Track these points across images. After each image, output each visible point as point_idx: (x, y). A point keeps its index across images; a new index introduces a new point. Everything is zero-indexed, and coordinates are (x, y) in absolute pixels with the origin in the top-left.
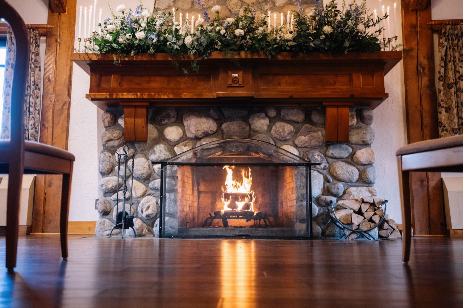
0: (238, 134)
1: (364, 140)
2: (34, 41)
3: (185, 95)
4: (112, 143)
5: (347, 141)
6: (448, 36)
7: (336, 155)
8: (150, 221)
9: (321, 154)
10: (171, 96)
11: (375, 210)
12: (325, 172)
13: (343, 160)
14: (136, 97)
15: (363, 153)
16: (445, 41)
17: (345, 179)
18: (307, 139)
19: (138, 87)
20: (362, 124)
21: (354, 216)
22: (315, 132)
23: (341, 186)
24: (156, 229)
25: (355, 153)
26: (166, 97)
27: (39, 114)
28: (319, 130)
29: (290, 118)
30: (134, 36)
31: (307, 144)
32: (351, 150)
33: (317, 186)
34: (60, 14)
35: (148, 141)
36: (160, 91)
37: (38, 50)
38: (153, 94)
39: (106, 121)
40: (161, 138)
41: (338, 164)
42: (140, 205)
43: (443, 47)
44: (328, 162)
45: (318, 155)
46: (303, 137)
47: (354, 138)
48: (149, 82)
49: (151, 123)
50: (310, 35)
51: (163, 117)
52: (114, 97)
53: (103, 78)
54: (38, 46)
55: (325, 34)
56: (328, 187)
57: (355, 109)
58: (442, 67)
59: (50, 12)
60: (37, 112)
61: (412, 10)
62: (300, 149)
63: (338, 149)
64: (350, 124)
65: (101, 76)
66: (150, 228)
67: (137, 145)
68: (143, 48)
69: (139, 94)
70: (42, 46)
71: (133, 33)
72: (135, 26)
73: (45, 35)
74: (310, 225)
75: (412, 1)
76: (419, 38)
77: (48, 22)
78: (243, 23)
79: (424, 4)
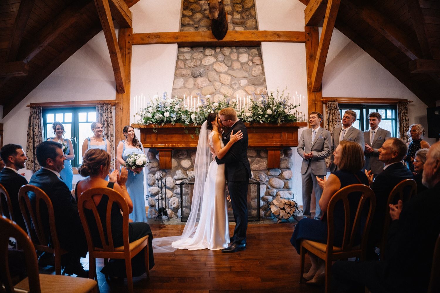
1: (287, 166)
2: (110, 111)
3: (192, 145)
4: (153, 169)
5: (279, 168)
6: (330, 108)
7: (273, 174)
8: (175, 210)
9: (265, 174)
10: (184, 146)
11: (291, 208)
12: (267, 183)
13: (276, 177)
14: (165, 146)
15: (287, 173)
16: (329, 111)
17: (277, 187)
18: (258, 166)
19: (166, 140)
20: (286, 158)
21: (281, 211)
22: (262, 162)
23: (275, 191)
24: (179, 214)
25: (283, 173)
26: (181, 146)
27: (114, 150)
28: (264, 161)
29: (249, 155)
30: (163, 115)
31: (258, 169)
32: (280, 172)
33: (263, 191)
34: (122, 94)
35: (172, 168)
36: (178, 143)
37: (112, 115)
38: (174, 145)
39: (150, 157)
40: (180, 166)
41: (274, 179)
42: (170, 202)
43: (328, 114)
44: (268, 178)
45: (263, 175)
46: (255, 165)
47: (283, 165)
48: (172, 137)
49: (174, 158)
50: (260, 115)
51: (180, 155)
52: (154, 147)
53: (147, 136)
54: (112, 113)
55: (268, 115)
56: (268, 191)
57: (283, 150)
58: (327, 124)
59: (117, 93)
60: (113, 149)
61: (313, 92)
62: (254, 172)
63: (274, 171)
64: (281, 158)
65: (146, 135)
66: (176, 214)
67: (166, 171)
68: (169, 121)
69: (167, 145)
70: (114, 112)
71: (163, 113)
72: (164, 110)
73: (115, 106)
74: (259, 212)
75: (313, 86)
76: (316, 107)
77: (116, 98)
78: (223, 106)
79: (319, 89)
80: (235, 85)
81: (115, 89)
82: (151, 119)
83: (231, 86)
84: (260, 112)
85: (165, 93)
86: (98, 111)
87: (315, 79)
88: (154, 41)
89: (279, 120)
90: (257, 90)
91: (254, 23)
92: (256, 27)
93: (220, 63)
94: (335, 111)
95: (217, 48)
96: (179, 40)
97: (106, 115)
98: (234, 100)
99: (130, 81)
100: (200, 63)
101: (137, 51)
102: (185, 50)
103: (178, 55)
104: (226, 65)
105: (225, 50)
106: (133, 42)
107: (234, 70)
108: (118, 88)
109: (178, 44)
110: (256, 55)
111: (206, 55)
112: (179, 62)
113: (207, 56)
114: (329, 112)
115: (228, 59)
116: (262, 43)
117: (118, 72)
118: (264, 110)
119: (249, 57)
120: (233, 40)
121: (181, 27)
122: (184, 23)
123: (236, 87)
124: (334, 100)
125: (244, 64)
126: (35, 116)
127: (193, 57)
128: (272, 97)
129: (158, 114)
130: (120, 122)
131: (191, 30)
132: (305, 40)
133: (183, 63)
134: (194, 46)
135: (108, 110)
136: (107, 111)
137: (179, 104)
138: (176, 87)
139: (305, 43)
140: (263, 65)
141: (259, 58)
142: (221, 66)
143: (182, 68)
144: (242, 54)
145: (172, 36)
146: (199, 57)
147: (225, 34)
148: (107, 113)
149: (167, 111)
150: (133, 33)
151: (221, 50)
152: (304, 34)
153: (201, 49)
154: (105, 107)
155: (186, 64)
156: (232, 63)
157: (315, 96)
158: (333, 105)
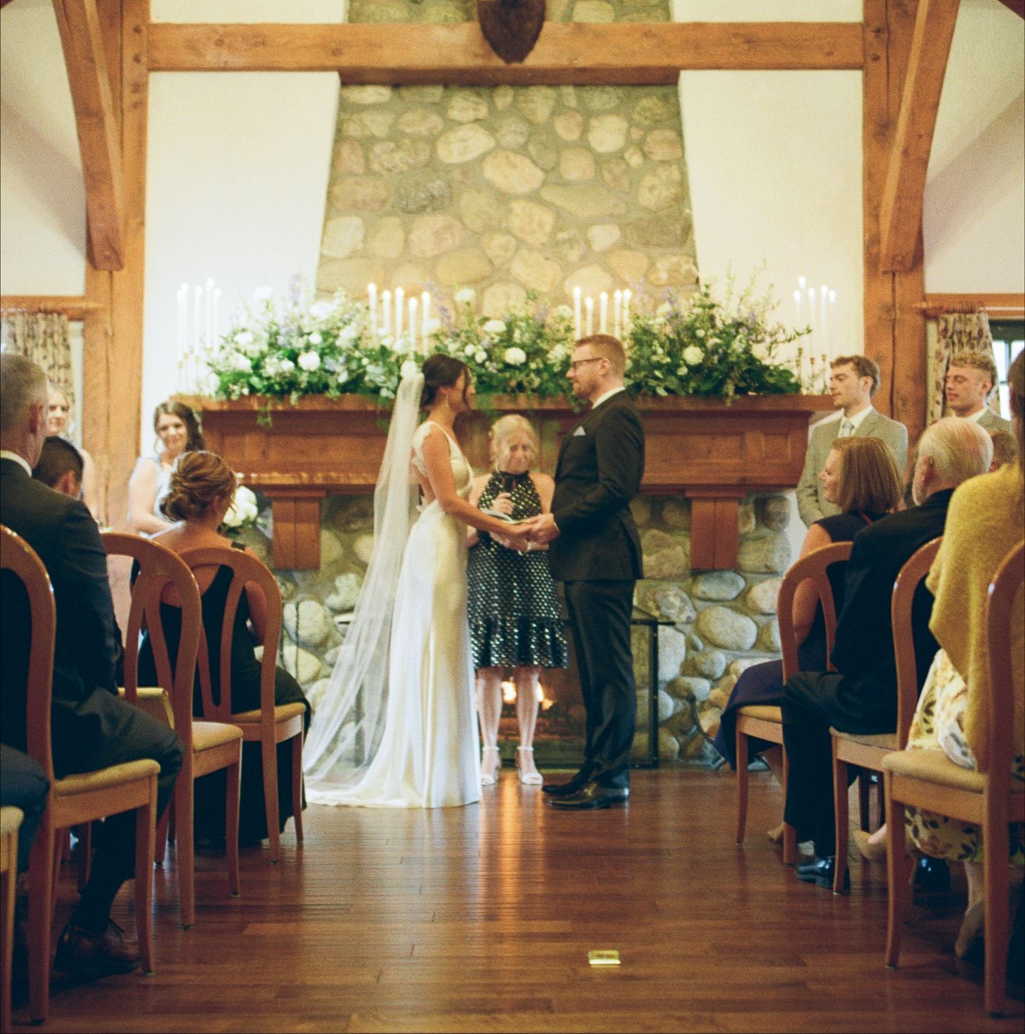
1: (769, 563)
2: (61, 339)
5: (737, 569)
6: (951, 337)
7: (712, 594)
9: (681, 592)
12: (688, 628)
13: (727, 603)
14: (298, 482)
15: (765, 591)
17: (730, 643)
18: (653, 562)
20: (765, 531)
22: (669, 546)
23: (720, 657)
25: (750, 590)
28: (678, 543)
30: (296, 363)
31: (654, 573)
32: (742, 584)
33: (672, 659)
34: (111, 273)
35: (323, 567)
36: (349, 468)
37: (68, 357)
38: (333, 474)
40: (350, 560)
41: (714, 614)
43: (941, 360)
44: (695, 609)
45: (675, 596)
47: (750, 558)
49: (328, 528)
50: (659, 366)
51: (354, 515)
53: (228, 441)
54: (68, 347)
55: (688, 366)
56: (694, 659)
58: (938, 403)
59: (91, 269)
61: (885, 273)
63: (716, 582)
64: (743, 530)
65: (222, 436)
67: (298, 576)
68: (317, 388)
69: (304, 475)
70: (76, 343)
71: (293, 357)
72: (299, 343)
73: (80, 319)
74: (654, 740)
75: (884, 251)
76: (897, 333)
77: (87, 290)
78: (522, 335)
79: (909, 263)
80: (572, 247)
81: (81, 250)
82: (249, 376)
83: (553, 248)
84: (660, 356)
85: (297, 277)
86: (12, 340)
88: (242, 62)
89: (730, 388)
90: (659, 265)
92: (663, 5)
93: (513, 157)
95: (500, 89)
96: (347, 60)
97: (45, 358)
98: (563, 310)
99: (142, 223)
100: (431, 156)
102: (371, 95)
103: (339, 115)
104: (535, 162)
105: (533, 101)
106: (154, 61)
107: (565, 184)
108: (97, 248)
109: (341, 75)
110: (657, 124)
111: (453, 121)
112: (346, 150)
113: (460, 124)
114: (946, 353)
115: (544, 138)
116: (682, 72)
118: (674, 349)
119: (629, 130)
120: (564, 62)
123: (574, 255)
124: (968, 306)
125: (608, 161)
127: (400, 127)
128: (708, 302)
129: (275, 360)
130: (103, 388)
131: (392, 11)
132: (859, 58)
133: (360, 152)
134: (404, 80)
135: (56, 337)
136: (49, 341)
137: (353, 324)
138: (333, 254)
139: (858, 75)
140: (685, 165)
141: (671, 135)
142: (514, 166)
143: (356, 175)
144: (602, 118)
145: (319, 40)
146: (423, 130)
147: (535, 37)
148: (50, 347)
149: (308, 348)
150: (155, 19)
151: (515, 101)
152: (860, 32)
153: (436, 93)
154: (42, 325)
155: (371, 156)
156: (559, 153)
157: (893, 290)
158: (966, 324)
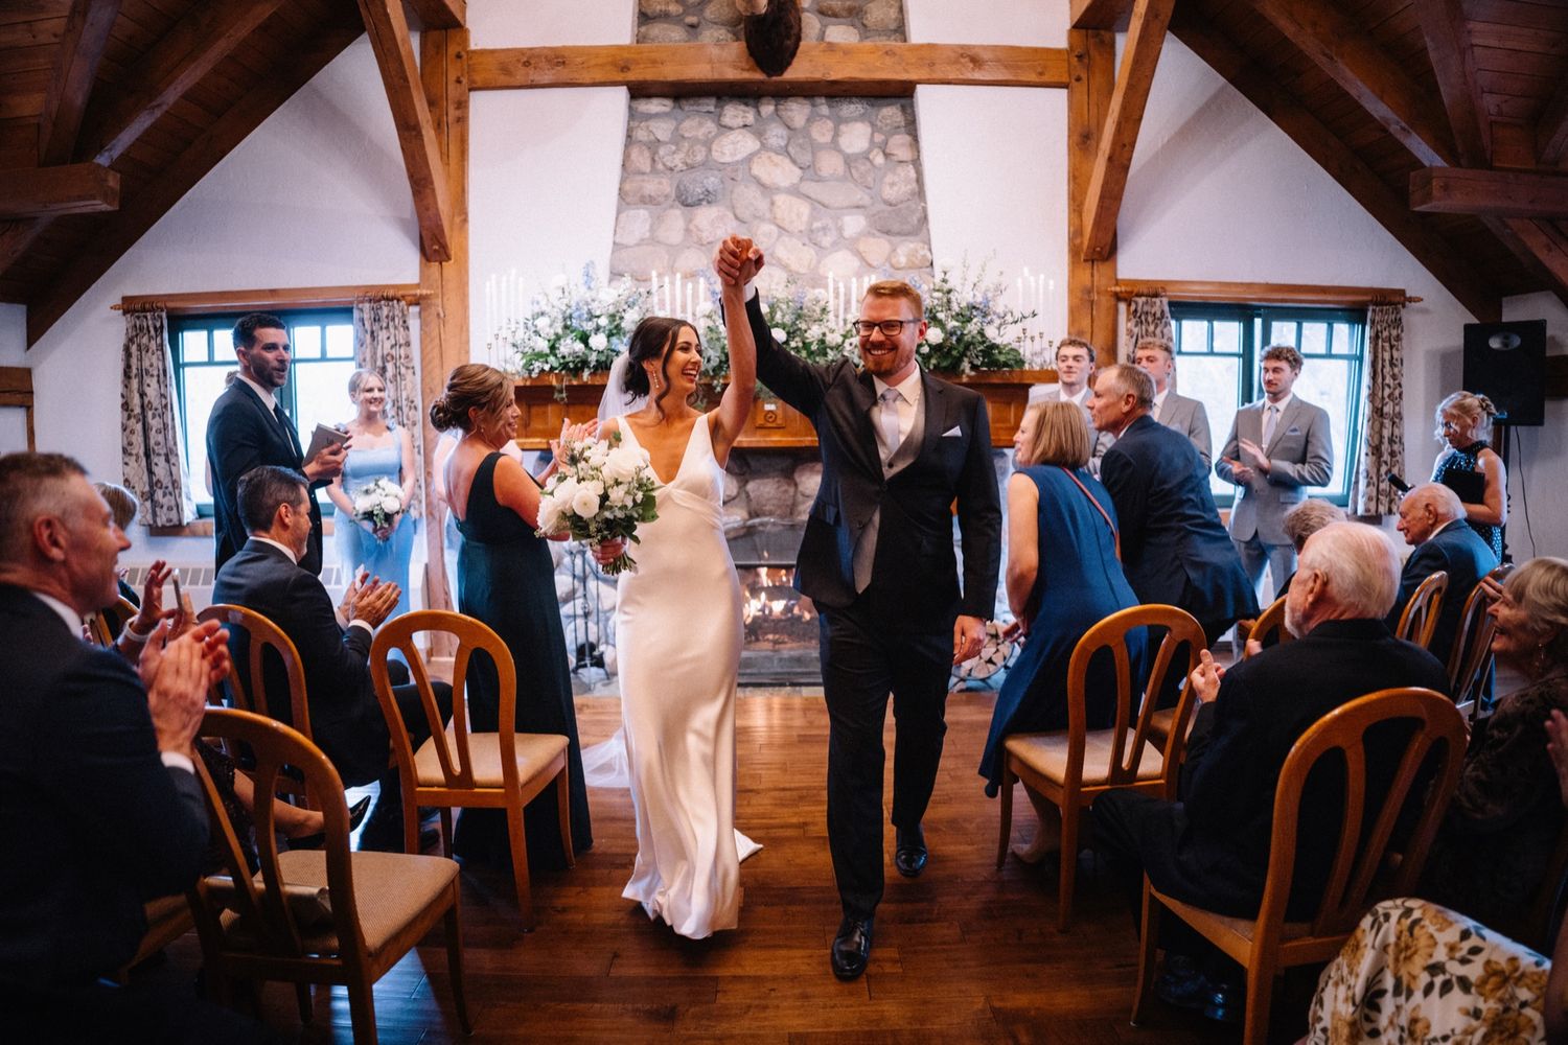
0: (775, 502)
2: (401, 323)
6: (1140, 317)
11: (998, 644)
16: (1136, 325)
30: (586, 344)
34: (441, 263)
37: (408, 336)
43: (1132, 335)
53: (534, 410)
54: (408, 328)
59: (424, 261)
61: (1085, 261)
65: (529, 406)
68: (605, 366)
70: (414, 324)
71: (584, 338)
72: (589, 326)
73: (417, 304)
75: (1086, 243)
76: (1094, 312)
77: (421, 279)
78: (783, 316)
79: (1106, 252)
80: (825, 235)
81: (415, 245)
82: (547, 355)
83: (810, 237)
85: (590, 265)
86: (361, 324)
87: (1095, 219)
88: (546, 79)
89: (966, 365)
90: (899, 251)
91: (893, 13)
92: (901, 30)
93: (772, 154)
94: (1156, 328)
95: (764, 100)
96: (632, 76)
97: (388, 338)
98: (819, 292)
99: (465, 220)
100: (707, 156)
101: (487, 111)
102: (655, 106)
103: (629, 124)
104: (794, 162)
105: (791, 110)
106: (474, 82)
107: (820, 180)
108: (427, 243)
109: (629, 89)
110: (896, 130)
111: (725, 127)
112: (635, 152)
113: (731, 128)
114: (1136, 330)
115: (801, 141)
116: (918, 86)
117: (428, 191)
119: (872, 135)
120: (818, 75)
121: (639, 27)
122: (649, 12)
123: (826, 241)
124: (1154, 291)
125: (856, 160)
126: (145, 340)
127: (681, 132)
128: (946, 287)
129: (569, 341)
130: (437, 362)
131: (673, 35)
132: (1065, 79)
133: (647, 154)
134: (682, 93)
135: (396, 320)
136: (391, 324)
137: (636, 308)
138: (625, 241)
139: (1064, 92)
140: (920, 165)
141: (908, 139)
142: (776, 165)
143: (643, 174)
144: (850, 125)
145: (610, 59)
146: (700, 133)
147: (793, 55)
148: (392, 329)
149: (598, 329)
150: (473, 46)
151: (776, 110)
152: (1066, 57)
153: (709, 105)
154: (385, 311)
155: (656, 158)
156: (814, 154)
157: (1092, 276)
158: (1152, 306)
